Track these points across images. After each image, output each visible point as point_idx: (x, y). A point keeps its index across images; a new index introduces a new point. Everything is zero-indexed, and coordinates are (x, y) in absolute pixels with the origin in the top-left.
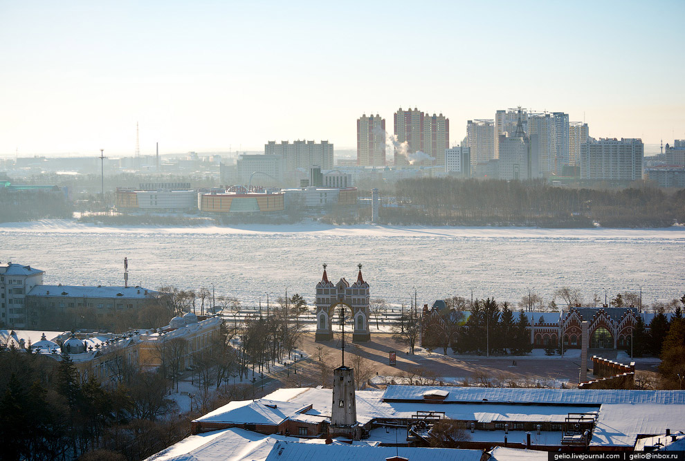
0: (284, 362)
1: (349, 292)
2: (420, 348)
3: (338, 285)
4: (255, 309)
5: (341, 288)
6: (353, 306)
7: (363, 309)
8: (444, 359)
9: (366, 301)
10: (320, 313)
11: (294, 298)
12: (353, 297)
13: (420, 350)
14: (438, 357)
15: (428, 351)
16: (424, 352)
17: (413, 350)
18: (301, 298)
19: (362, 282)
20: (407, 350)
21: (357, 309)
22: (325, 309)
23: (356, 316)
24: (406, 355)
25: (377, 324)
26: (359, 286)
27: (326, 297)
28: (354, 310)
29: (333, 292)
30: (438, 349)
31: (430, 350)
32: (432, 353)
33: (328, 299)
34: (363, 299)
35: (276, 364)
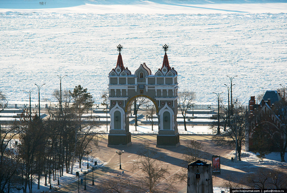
0: (74, 171)
1: (152, 81)
2: (247, 153)
3: (137, 72)
4: (16, 107)
5: (142, 76)
6: (157, 99)
7: (170, 104)
8: (282, 167)
9: (173, 93)
10: (114, 110)
11: (76, 91)
12: (157, 88)
13: (248, 156)
14: (273, 164)
15: (258, 156)
16: (253, 158)
17: (240, 155)
18: (85, 91)
19: (169, 68)
20: (231, 155)
21: (163, 103)
22: (121, 103)
23: (162, 112)
24: (231, 162)
25: (185, 123)
26: (165, 73)
27: (121, 87)
28: (159, 105)
29: (131, 81)
30: (273, 154)
31: (261, 156)
32: (265, 160)
33: (124, 91)
34: (170, 91)
35: (65, 174)
